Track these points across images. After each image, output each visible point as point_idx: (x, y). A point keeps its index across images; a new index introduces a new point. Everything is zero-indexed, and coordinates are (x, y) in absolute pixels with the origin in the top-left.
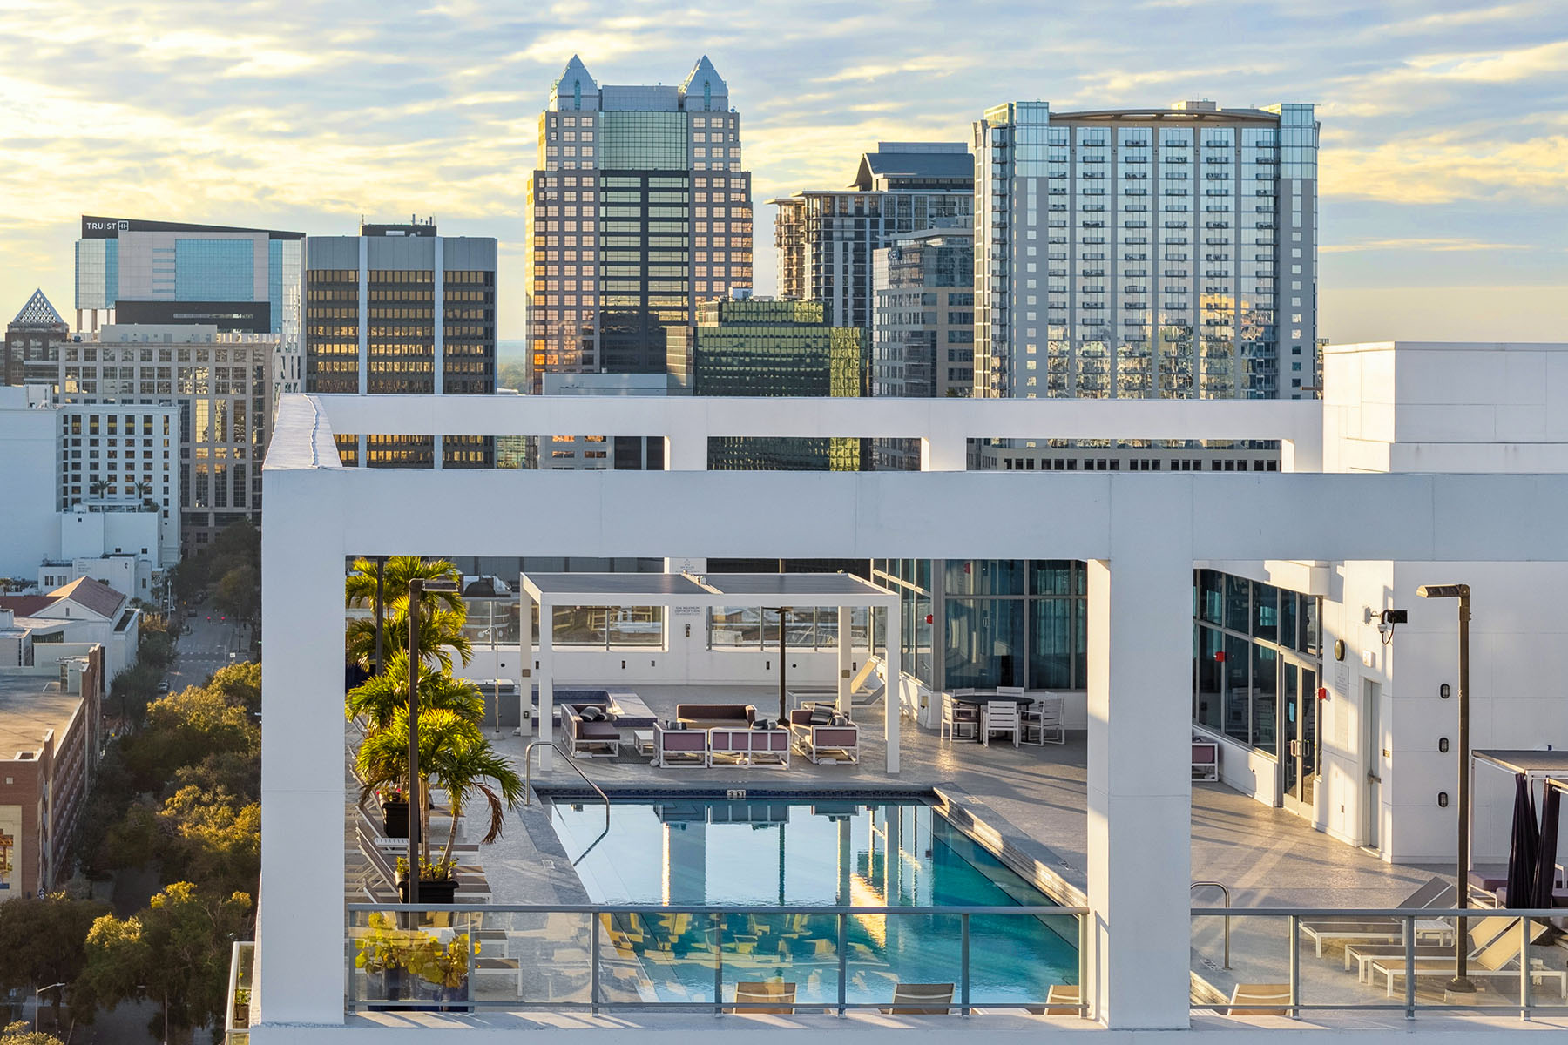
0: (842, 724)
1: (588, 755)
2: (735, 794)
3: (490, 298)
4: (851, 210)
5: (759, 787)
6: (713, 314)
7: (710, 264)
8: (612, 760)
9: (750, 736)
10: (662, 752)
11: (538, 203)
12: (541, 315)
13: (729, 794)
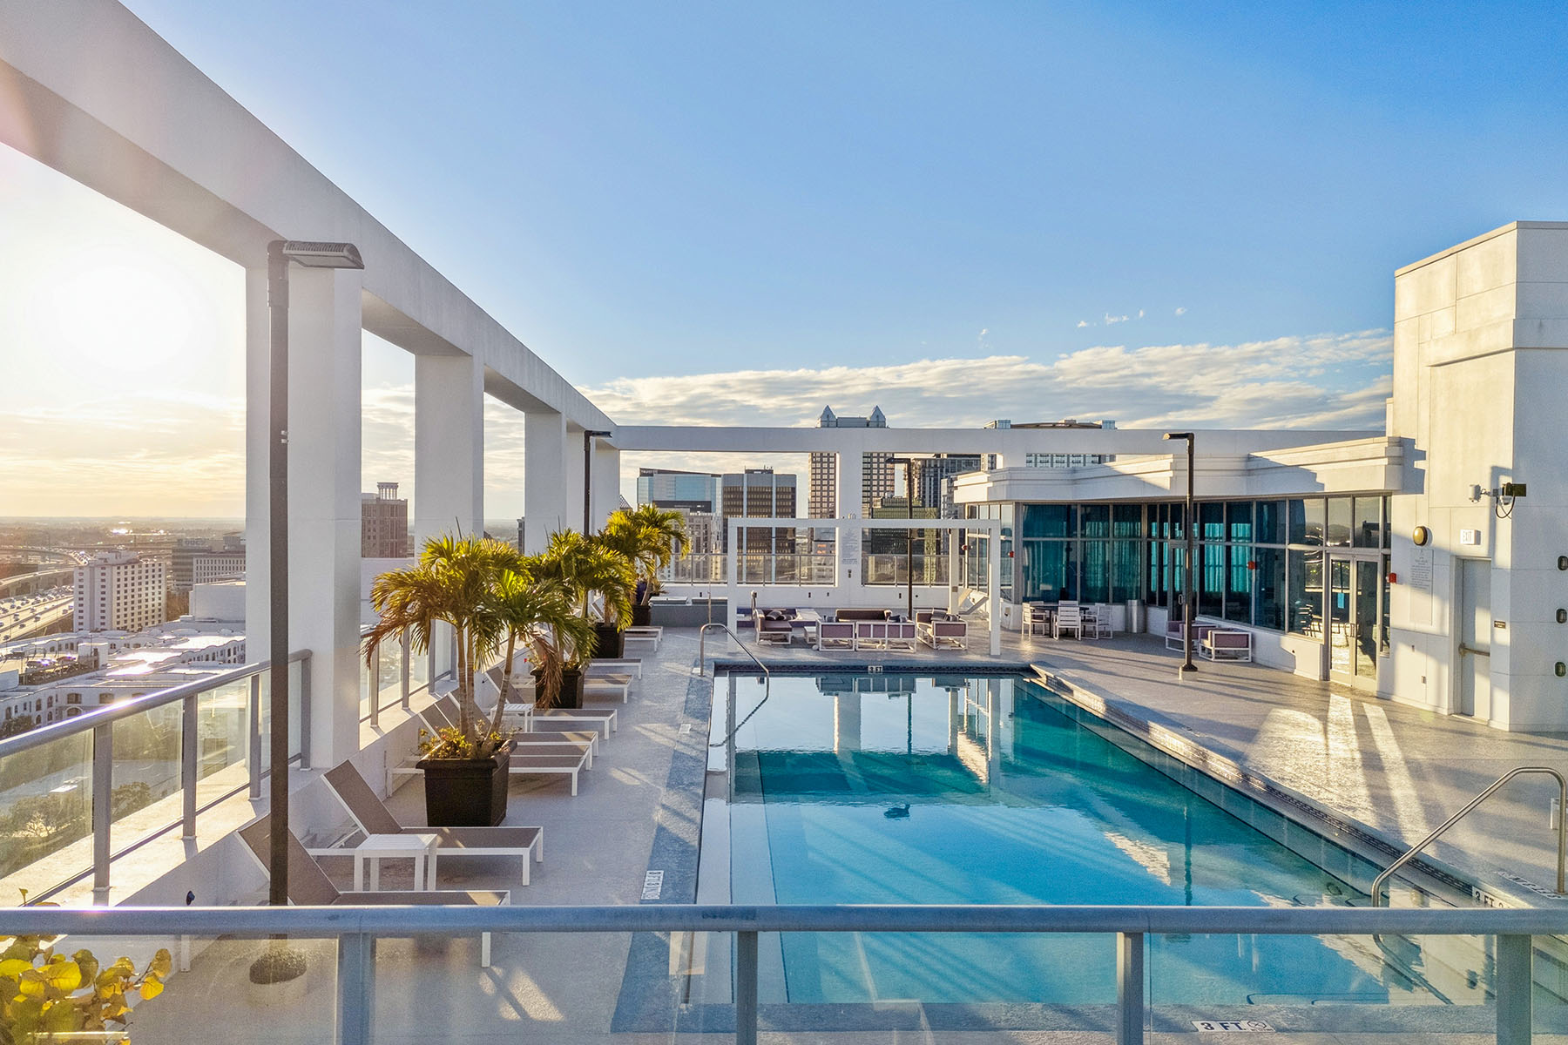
0: (955, 620)
1: (769, 642)
2: (874, 669)
3: (794, 498)
4: (933, 466)
5: (893, 664)
6: (879, 503)
7: (878, 485)
8: (785, 646)
9: (886, 627)
10: (821, 639)
11: (813, 462)
12: (813, 505)
13: (869, 669)
